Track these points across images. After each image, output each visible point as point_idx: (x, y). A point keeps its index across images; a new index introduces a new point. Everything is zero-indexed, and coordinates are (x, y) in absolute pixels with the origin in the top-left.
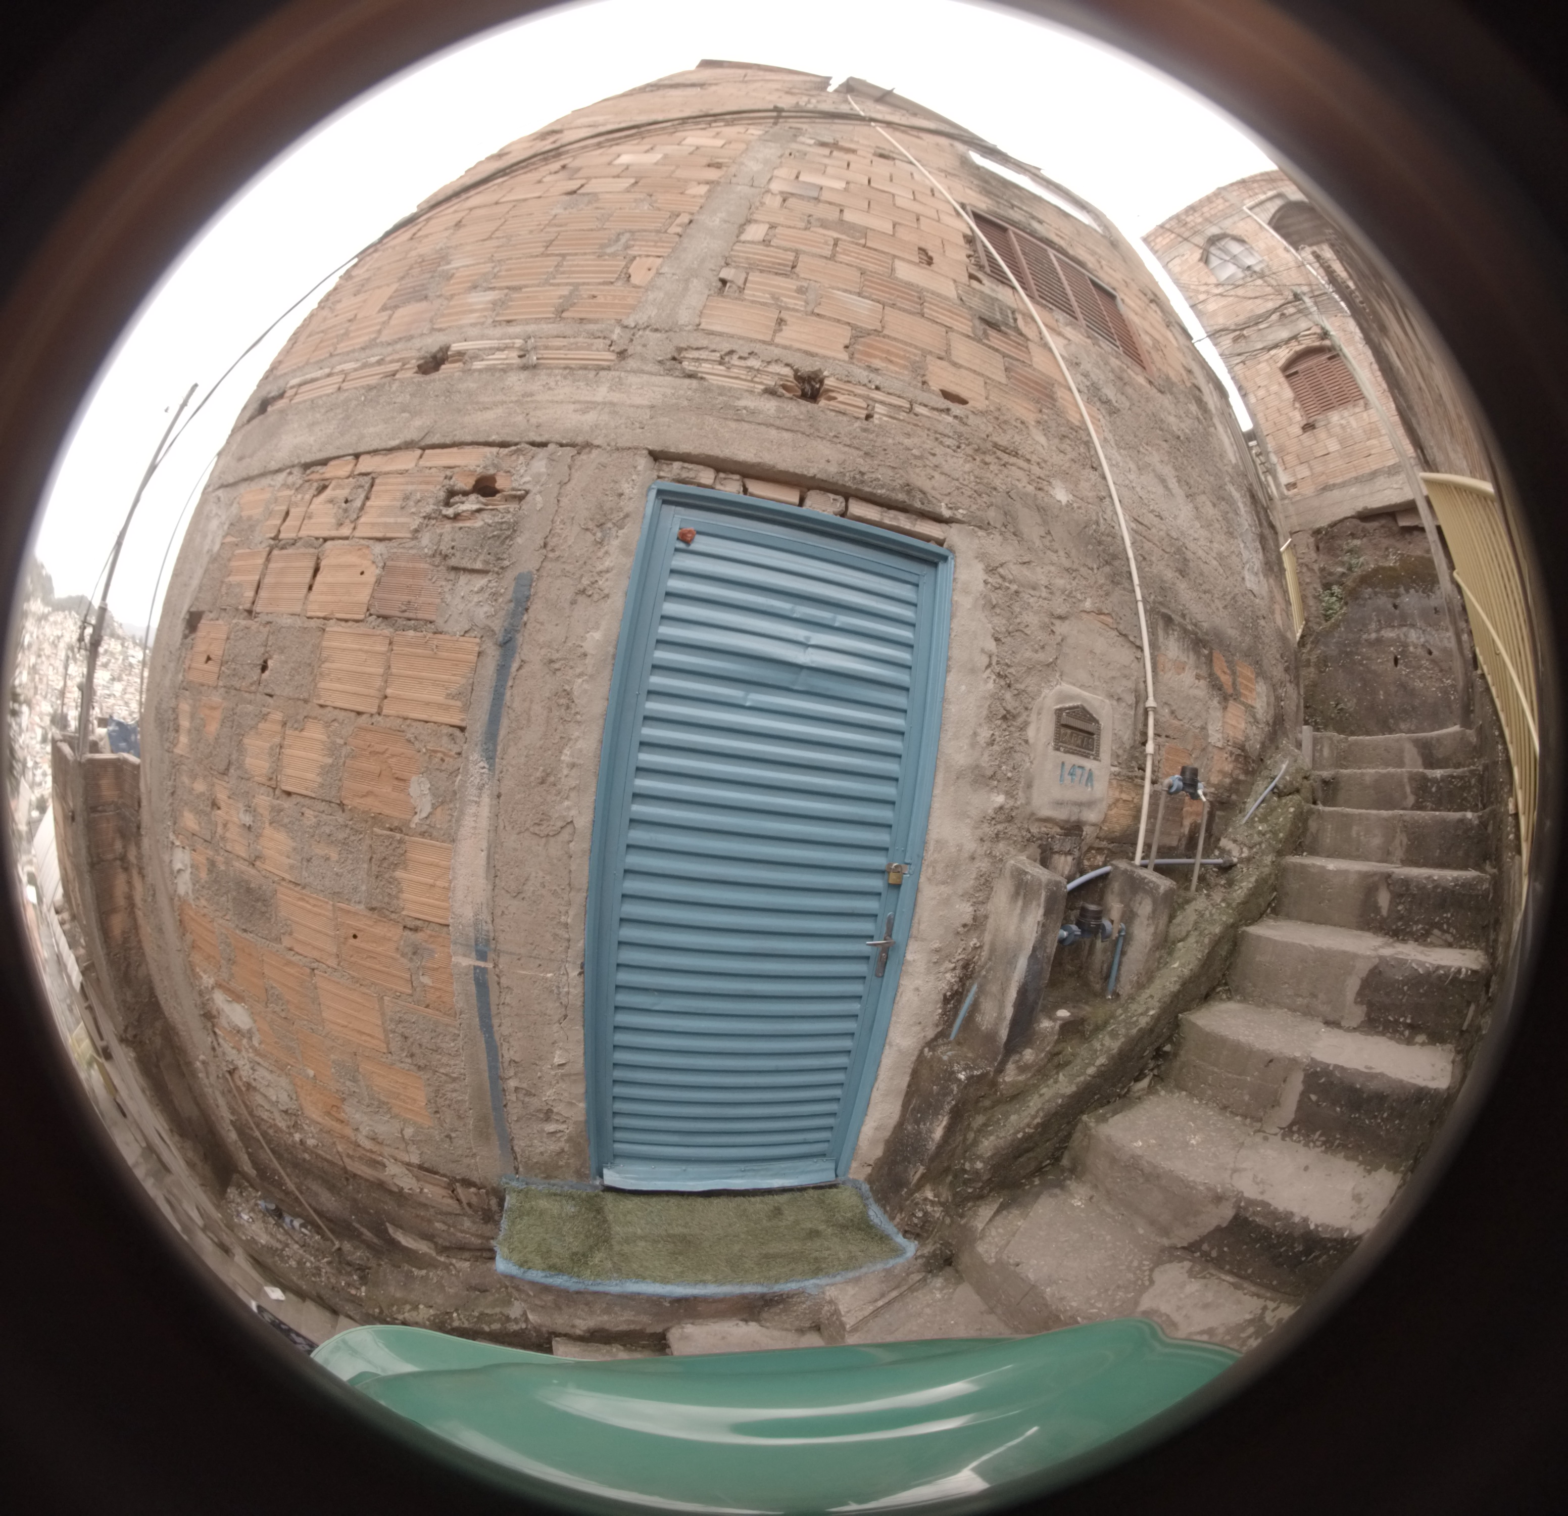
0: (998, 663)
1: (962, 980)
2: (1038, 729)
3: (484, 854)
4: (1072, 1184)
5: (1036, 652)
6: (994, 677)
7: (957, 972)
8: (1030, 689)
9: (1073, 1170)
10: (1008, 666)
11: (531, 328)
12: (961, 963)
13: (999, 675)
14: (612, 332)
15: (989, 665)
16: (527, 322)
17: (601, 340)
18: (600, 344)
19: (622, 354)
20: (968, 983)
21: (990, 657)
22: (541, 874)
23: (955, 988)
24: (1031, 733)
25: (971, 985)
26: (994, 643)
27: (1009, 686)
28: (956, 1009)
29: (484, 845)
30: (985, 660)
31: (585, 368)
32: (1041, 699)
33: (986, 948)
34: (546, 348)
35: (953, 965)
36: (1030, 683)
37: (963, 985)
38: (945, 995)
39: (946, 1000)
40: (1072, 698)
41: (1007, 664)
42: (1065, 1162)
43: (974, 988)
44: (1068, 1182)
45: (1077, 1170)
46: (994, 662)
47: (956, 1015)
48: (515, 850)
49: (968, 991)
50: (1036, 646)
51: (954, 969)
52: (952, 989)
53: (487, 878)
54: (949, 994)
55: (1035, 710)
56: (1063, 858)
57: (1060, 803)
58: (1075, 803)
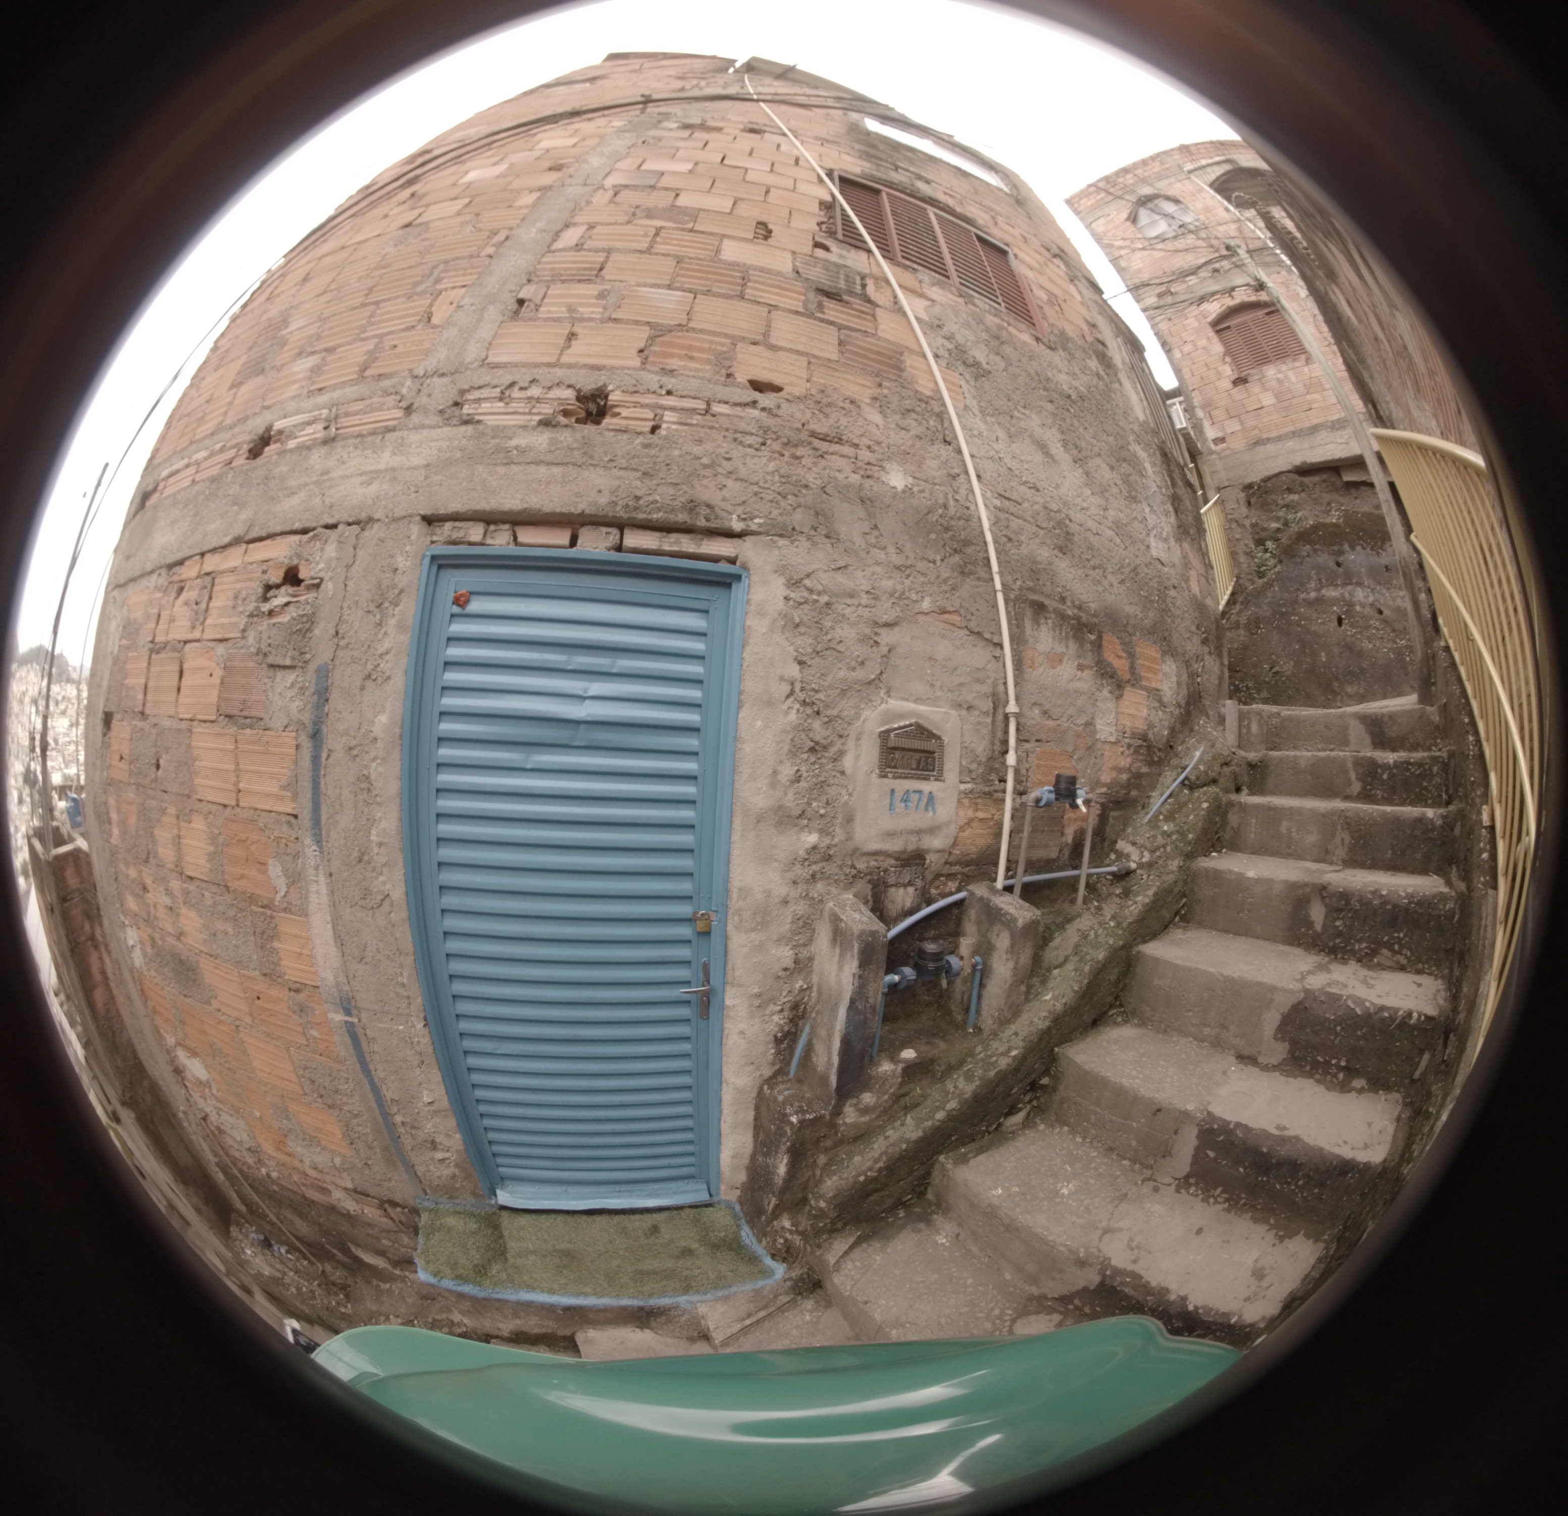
0: (802, 689)
1: (793, 1021)
2: (857, 758)
3: (330, 926)
4: (938, 1219)
5: (854, 669)
6: (797, 706)
7: (786, 1013)
8: (845, 713)
9: (939, 1205)
10: (817, 691)
11: (336, 394)
12: (788, 1005)
13: (804, 703)
14: (403, 385)
15: (792, 693)
16: (334, 387)
17: (393, 397)
18: (391, 400)
19: (409, 410)
20: (800, 1023)
21: (792, 684)
22: (375, 942)
23: (786, 1029)
24: (848, 763)
25: (804, 1025)
26: (798, 667)
27: (818, 713)
28: (791, 1049)
29: (329, 918)
30: (785, 688)
31: (374, 433)
32: (860, 723)
33: (815, 989)
34: (347, 415)
35: (779, 1008)
36: (846, 706)
37: (796, 1025)
38: (775, 1037)
39: (778, 1041)
40: (902, 716)
41: (814, 690)
42: (930, 1196)
43: (807, 1030)
44: (935, 1216)
45: (942, 1206)
46: (797, 689)
47: (792, 1055)
48: (351, 921)
49: (802, 1031)
50: (853, 664)
51: (782, 1011)
52: (782, 1030)
53: (336, 946)
54: (779, 1035)
55: (853, 735)
56: (901, 890)
57: (891, 835)
58: (912, 832)
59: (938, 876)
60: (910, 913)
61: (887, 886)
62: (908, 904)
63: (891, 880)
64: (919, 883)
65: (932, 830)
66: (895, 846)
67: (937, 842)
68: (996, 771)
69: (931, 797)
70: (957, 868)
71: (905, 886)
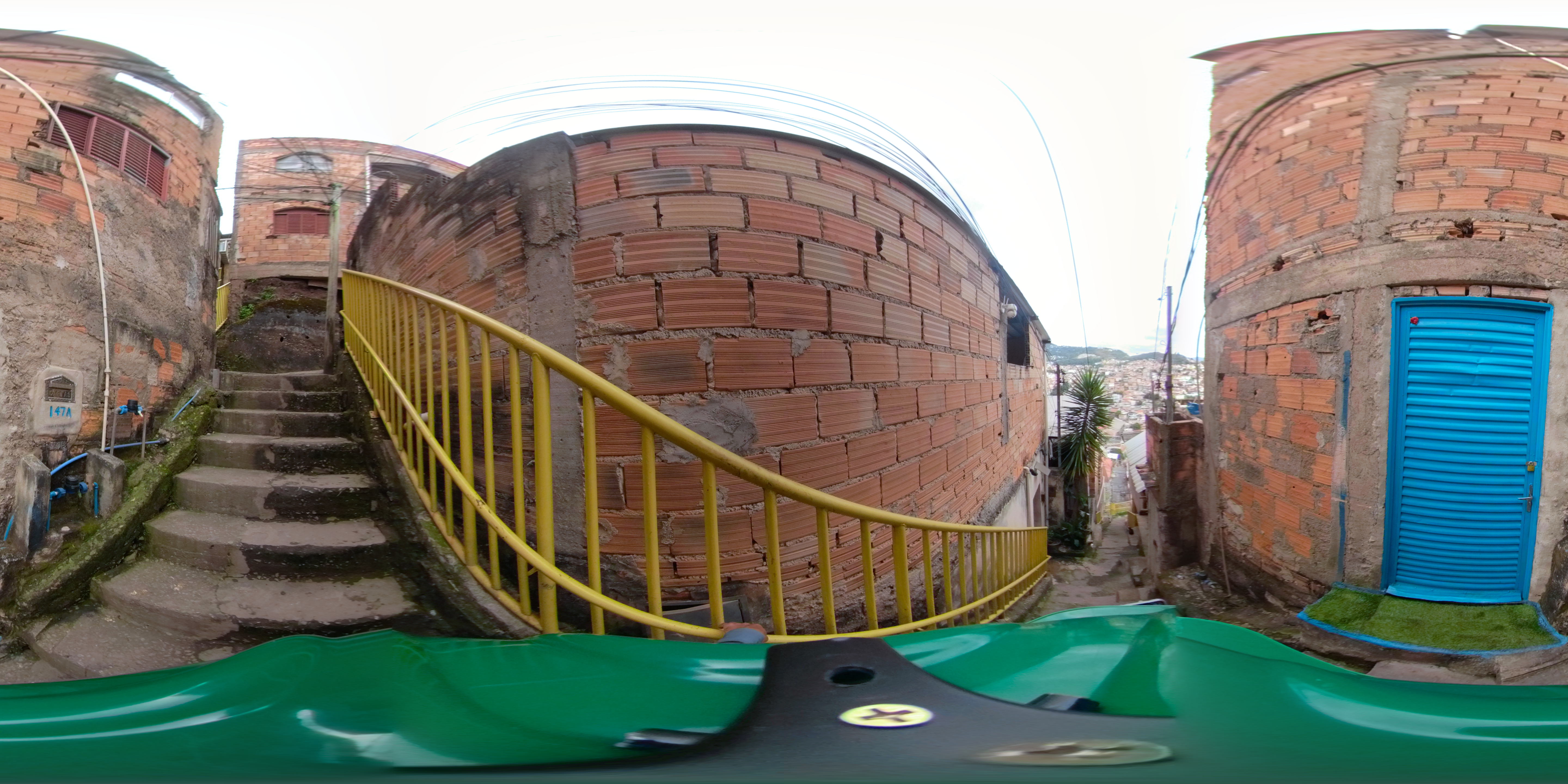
56: (56, 452)
57: (51, 427)
58: (60, 426)
59: (73, 446)
60: (61, 463)
61: (49, 450)
62: (60, 459)
63: (51, 448)
64: (65, 449)
65: (70, 425)
66: (53, 432)
67: (72, 430)
68: (100, 398)
69: (69, 410)
70: (82, 442)
71: (58, 450)
